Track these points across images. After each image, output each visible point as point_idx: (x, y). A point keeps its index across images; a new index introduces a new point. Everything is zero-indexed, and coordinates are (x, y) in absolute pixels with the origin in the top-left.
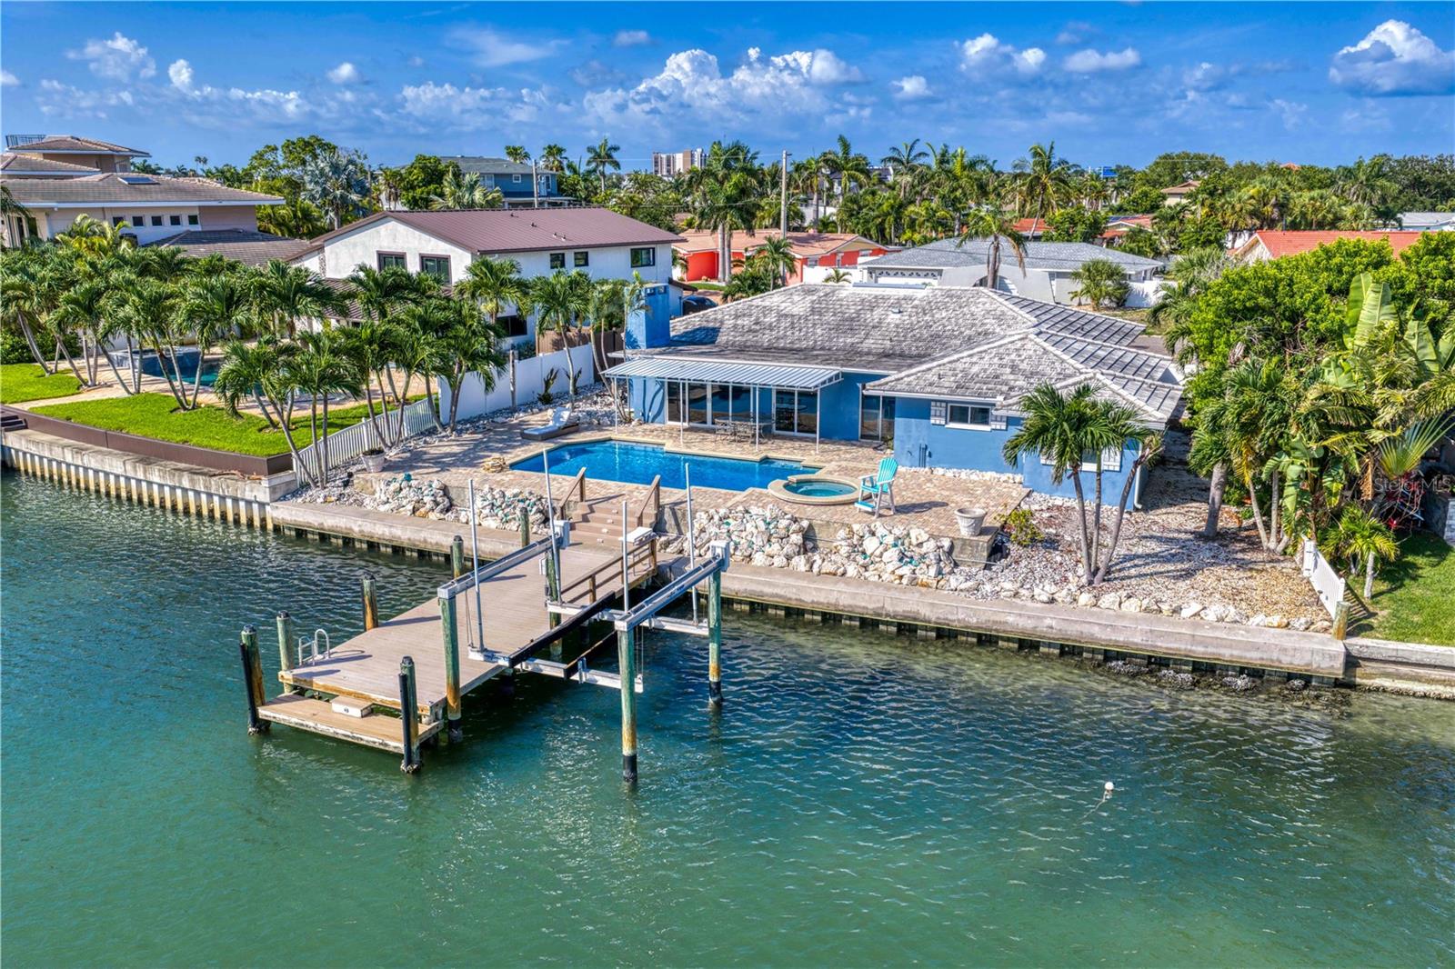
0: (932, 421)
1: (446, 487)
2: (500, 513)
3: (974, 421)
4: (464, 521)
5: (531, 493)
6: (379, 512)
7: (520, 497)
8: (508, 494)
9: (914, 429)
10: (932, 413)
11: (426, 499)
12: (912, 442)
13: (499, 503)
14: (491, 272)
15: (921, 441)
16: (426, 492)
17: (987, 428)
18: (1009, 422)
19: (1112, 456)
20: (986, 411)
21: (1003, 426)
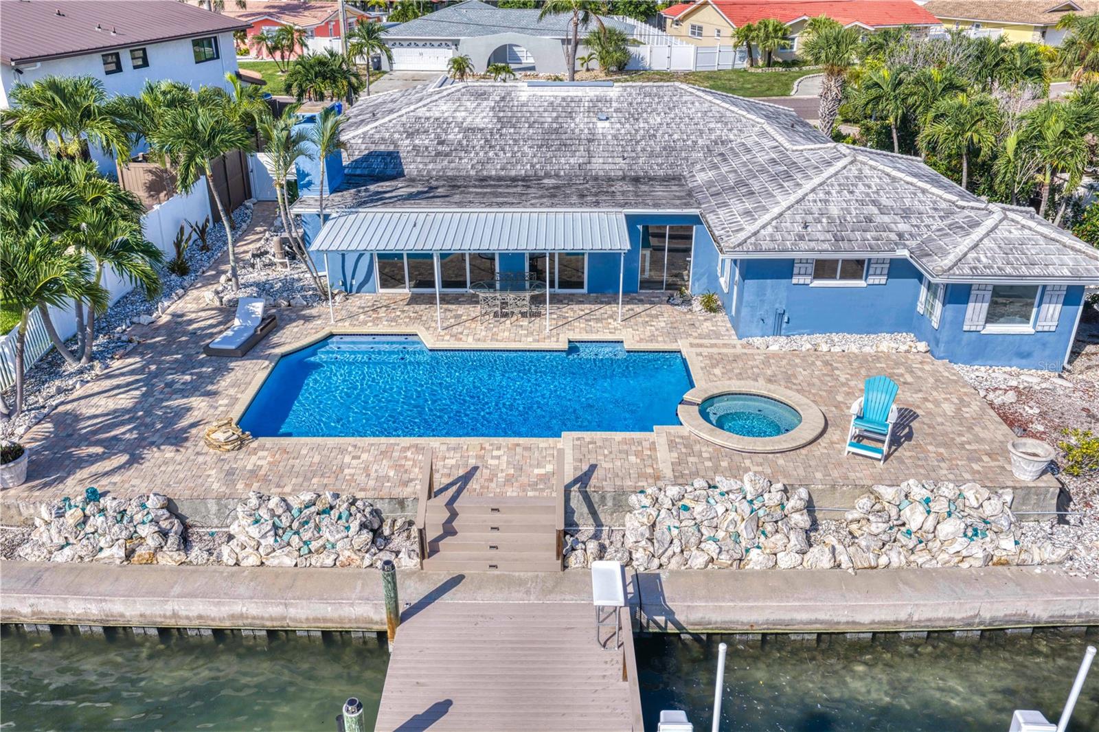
0: (795, 281)
1: (169, 500)
2: (295, 540)
3: (844, 276)
4: (232, 562)
5: (336, 496)
6: (57, 566)
7: (319, 506)
8: (295, 503)
9: (769, 292)
10: (796, 271)
11: (144, 531)
12: (766, 307)
13: (285, 522)
14: (63, 98)
15: (777, 306)
16: (138, 517)
17: (861, 283)
18: (890, 275)
19: (1050, 315)
20: (860, 263)
21: (883, 280)
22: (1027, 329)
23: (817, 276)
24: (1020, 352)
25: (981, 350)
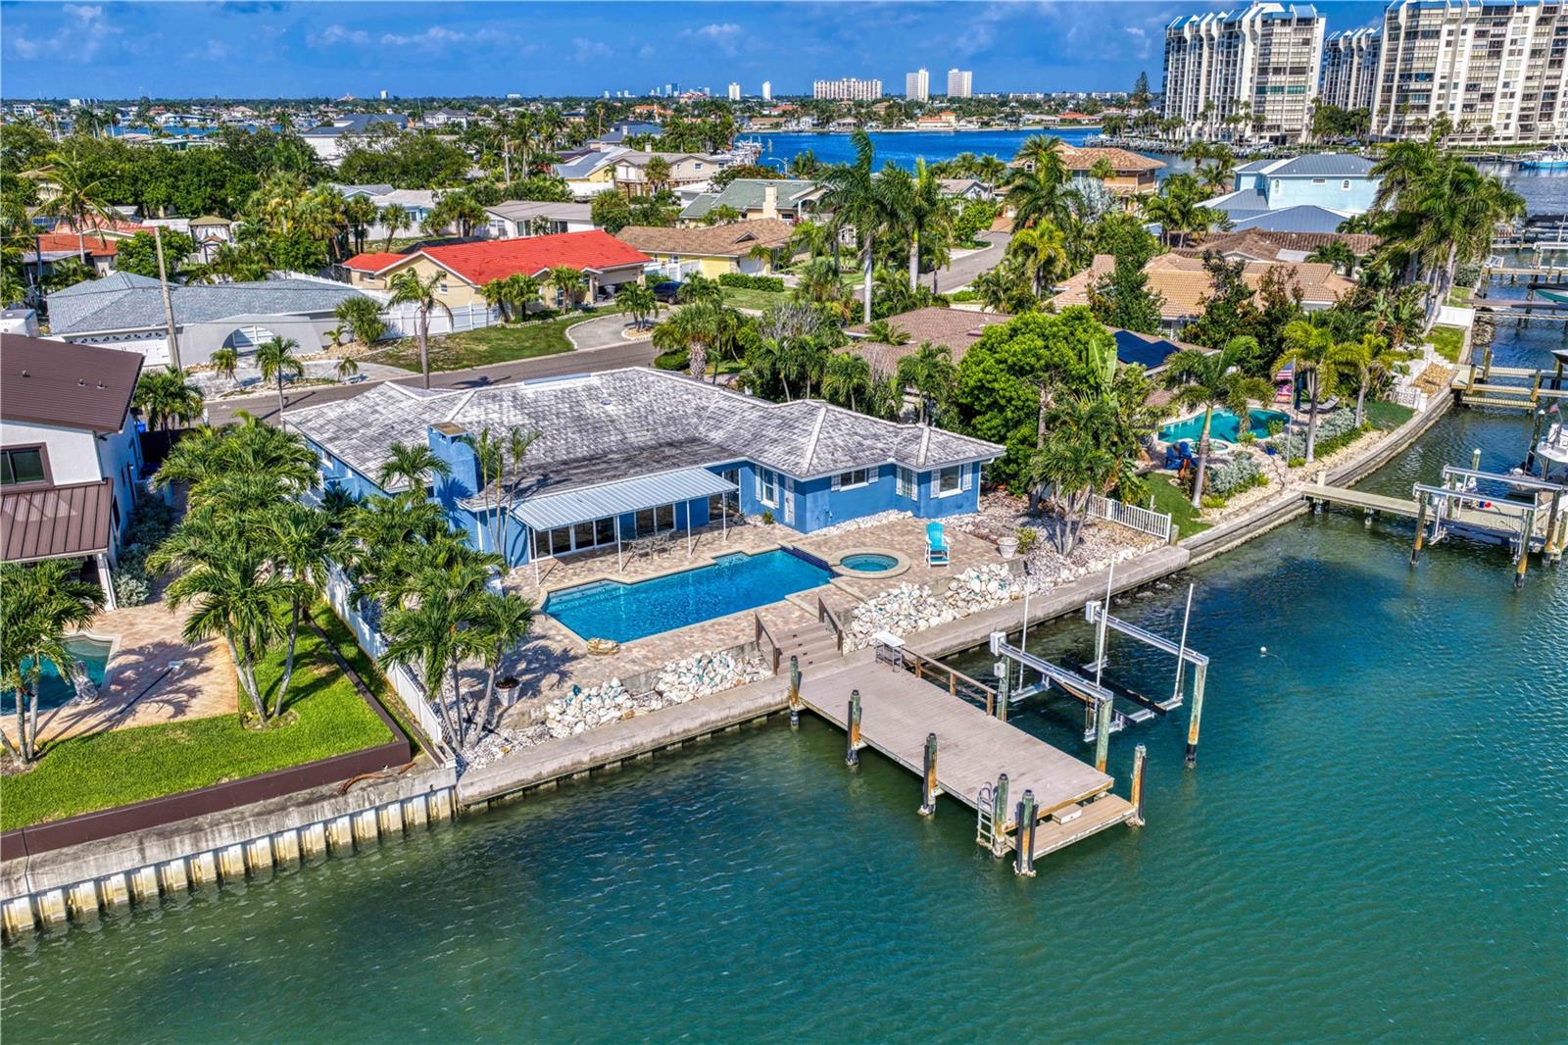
0: (832, 489)
2: (706, 679)
3: (856, 481)
6: (580, 735)
9: (821, 499)
10: (833, 483)
12: (819, 509)
15: (825, 507)
16: (612, 695)
17: (865, 484)
18: (880, 476)
19: (968, 480)
20: (863, 471)
21: (876, 479)
22: (958, 491)
23: (843, 484)
24: (958, 506)
25: (941, 508)
